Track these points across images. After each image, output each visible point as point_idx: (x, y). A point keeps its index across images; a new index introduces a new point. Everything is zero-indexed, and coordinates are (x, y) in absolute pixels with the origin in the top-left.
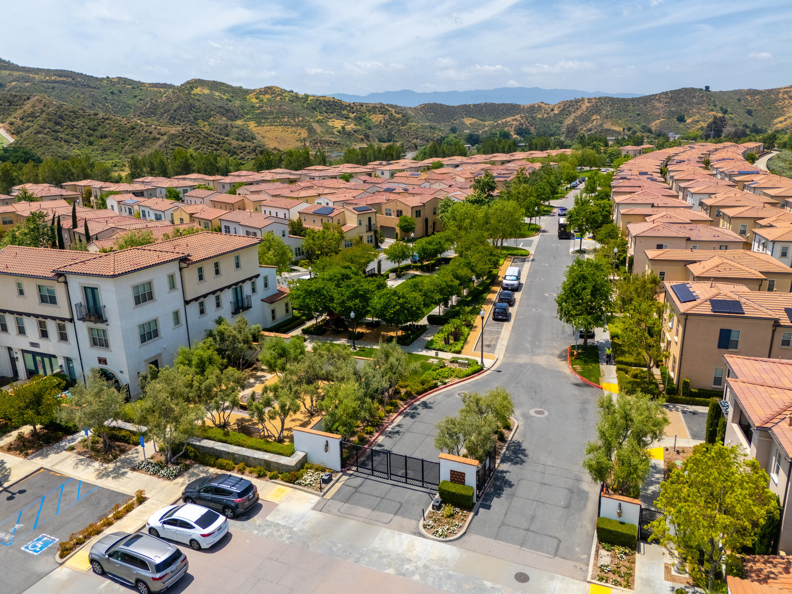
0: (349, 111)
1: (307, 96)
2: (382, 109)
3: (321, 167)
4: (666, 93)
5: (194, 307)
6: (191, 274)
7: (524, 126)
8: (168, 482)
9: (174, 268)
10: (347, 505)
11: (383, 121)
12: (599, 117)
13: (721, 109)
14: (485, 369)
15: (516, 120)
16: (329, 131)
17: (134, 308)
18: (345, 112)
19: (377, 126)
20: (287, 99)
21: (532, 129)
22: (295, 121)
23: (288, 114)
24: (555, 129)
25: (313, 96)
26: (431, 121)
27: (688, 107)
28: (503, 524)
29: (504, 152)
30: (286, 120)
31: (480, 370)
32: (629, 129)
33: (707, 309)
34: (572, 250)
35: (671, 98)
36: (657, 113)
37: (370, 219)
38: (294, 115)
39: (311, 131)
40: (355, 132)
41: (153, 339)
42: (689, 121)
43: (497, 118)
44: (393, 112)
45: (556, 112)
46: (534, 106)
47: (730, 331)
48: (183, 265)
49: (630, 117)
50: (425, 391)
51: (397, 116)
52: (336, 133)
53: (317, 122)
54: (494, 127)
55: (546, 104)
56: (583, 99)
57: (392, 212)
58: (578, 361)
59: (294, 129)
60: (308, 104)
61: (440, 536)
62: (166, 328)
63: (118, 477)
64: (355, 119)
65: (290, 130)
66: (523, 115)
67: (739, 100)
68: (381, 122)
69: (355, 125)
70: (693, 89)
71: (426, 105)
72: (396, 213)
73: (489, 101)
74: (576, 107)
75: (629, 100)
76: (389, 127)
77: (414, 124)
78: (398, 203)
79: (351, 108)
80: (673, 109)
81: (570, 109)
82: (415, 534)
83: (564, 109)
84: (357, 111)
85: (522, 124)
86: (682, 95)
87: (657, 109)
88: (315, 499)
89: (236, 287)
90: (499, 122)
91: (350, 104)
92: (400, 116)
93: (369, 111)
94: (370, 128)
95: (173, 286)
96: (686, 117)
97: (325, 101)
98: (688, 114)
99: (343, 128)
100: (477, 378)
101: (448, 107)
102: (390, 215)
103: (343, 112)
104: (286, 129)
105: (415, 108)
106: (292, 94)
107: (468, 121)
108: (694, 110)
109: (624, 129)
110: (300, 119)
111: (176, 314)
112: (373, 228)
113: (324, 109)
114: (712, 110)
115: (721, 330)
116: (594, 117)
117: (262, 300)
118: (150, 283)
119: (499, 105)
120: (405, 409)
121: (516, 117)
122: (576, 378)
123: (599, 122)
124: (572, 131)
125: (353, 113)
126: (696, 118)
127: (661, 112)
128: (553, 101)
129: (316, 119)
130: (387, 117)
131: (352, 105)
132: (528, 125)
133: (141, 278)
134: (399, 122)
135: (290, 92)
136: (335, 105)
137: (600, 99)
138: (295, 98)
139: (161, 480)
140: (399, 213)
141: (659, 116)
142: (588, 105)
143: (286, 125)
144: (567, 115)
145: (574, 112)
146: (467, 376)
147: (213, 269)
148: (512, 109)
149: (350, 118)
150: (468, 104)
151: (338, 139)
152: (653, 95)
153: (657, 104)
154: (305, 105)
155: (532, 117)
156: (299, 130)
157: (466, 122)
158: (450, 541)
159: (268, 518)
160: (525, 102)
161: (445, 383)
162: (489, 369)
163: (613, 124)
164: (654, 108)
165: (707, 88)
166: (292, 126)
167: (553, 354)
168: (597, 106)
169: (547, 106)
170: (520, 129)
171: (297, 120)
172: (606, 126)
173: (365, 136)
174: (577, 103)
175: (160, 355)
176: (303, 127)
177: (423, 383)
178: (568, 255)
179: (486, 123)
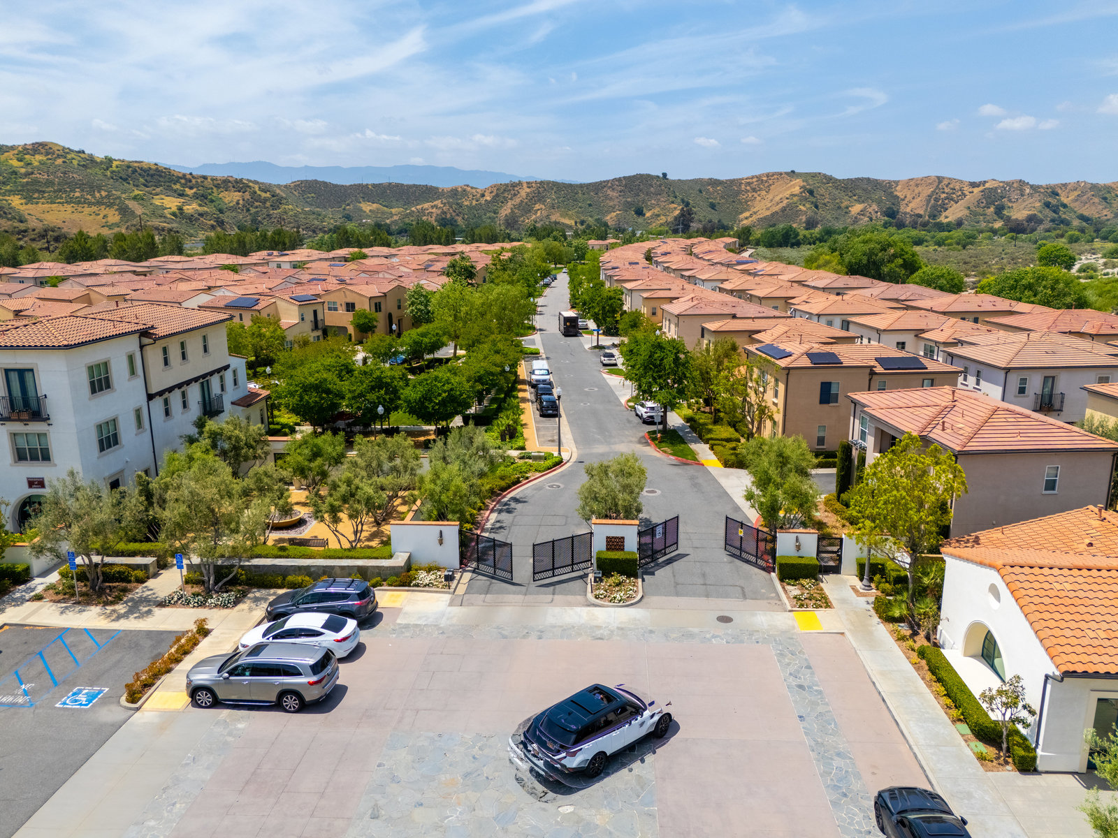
0: (184, 186)
1: (109, 161)
2: (239, 185)
3: (177, 258)
4: (619, 180)
5: (158, 404)
6: (154, 355)
7: (448, 216)
8: (226, 611)
9: (132, 344)
10: (489, 596)
11: (241, 202)
12: (543, 207)
13: (683, 201)
14: (565, 461)
15: (436, 206)
16: (158, 212)
17: (90, 399)
18: (178, 186)
19: (233, 209)
20: (75, 162)
21: (459, 220)
22: (94, 197)
23: (81, 186)
24: (489, 221)
25: (119, 160)
26: (311, 205)
27: (646, 198)
28: (677, 584)
29: (441, 244)
30: (77, 194)
31: (559, 463)
32: (582, 223)
33: (806, 362)
34: (587, 346)
35: (626, 186)
36: (611, 204)
37: (315, 312)
38: (92, 187)
39: (124, 211)
40: (201, 215)
41: (113, 448)
42: (648, 214)
43: (407, 203)
44: (257, 189)
45: (488, 198)
46: (456, 190)
47: (830, 384)
48: (146, 341)
49: (580, 208)
50: (509, 487)
51: (263, 195)
52: (169, 216)
53: (135, 198)
54: (407, 216)
55: (472, 188)
56: (520, 183)
57: (338, 306)
58: (663, 444)
59: (94, 208)
60: (112, 172)
61: (620, 601)
62: (127, 431)
63: (143, 617)
64: (196, 196)
65: (87, 210)
66: (444, 201)
67: (700, 192)
68: (238, 203)
69: (200, 205)
70: (649, 176)
71: (302, 182)
72: (344, 307)
73: (395, 180)
74: (512, 192)
75: (577, 185)
76: (253, 210)
77: (290, 207)
78: (347, 293)
79: (187, 180)
80: (629, 200)
81: (506, 195)
82: (589, 606)
83: (497, 195)
84: (197, 185)
85: (445, 213)
86: (637, 183)
87: (611, 199)
88: (447, 597)
89: (203, 380)
90: (413, 209)
91: (184, 175)
92: (268, 195)
93: (218, 186)
94: (221, 211)
95: (133, 372)
96: (645, 210)
97: (141, 169)
98: (647, 206)
99: (180, 209)
100: (560, 470)
101: (336, 186)
102: (336, 309)
103: (175, 187)
104: (80, 209)
105: (286, 186)
106: (82, 155)
107: (367, 207)
108: (653, 202)
109: (576, 223)
110: (104, 194)
111: (138, 413)
112: (320, 325)
113: (141, 180)
114: (673, 202)
115: (822, 383)
116: (537, 207)
117: (232, 403)
118: (106, 364)
119: (409, 187)
120: (495, 506)
121: (435, 203)
122: (670, 459)
123: (545, 213)
124: (511, 222)
125: (191, 188)
126: (656, 211)
127: (616, 202)
128: (482, 185)
129: (132, 195)
130: (247, 196)
131: (188, 177)
132: (454, 214)
133: (96, 355)
134: (268, 204)
135: (79, 152)
136: (161, 176)
137: (542, 183)
138: (89, 162)
139: (215, 610)
140: (350, 307)
141: (614, 208)
142: (528, 190)
143: (79, 203)
144: (502, 202)
145: (511, 199)
146: (549, 469)
147: (179, 352)
148: (428, 193)
149: (187, 196)
150: (365, 183)
151: (175, 225)
152: (604, 182)
153: (610, 192)
154: (108, 173)
155: (458, 204)
156: (104, 211)
157: (364, 209)
158: (632, 604)
159: (399, 621)
160: (445, 184)
161: (527, 478)
162: (568, 461)
163: (562, 216)
164: (607, 197)
165: (665, 175)
166: (90, 204)
167: (631, 442)
168: (539, 193)
169: (474, 191)
170: (443, 219)
171: (97, 195)
172: (553, 218)
173: (217, 221)
174: (513, 187)
175: (122, 471)
176: (110, 205)
177: (502, 478)
178: (585, 351)
179: (393, 211)
